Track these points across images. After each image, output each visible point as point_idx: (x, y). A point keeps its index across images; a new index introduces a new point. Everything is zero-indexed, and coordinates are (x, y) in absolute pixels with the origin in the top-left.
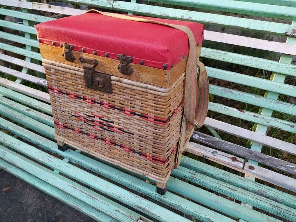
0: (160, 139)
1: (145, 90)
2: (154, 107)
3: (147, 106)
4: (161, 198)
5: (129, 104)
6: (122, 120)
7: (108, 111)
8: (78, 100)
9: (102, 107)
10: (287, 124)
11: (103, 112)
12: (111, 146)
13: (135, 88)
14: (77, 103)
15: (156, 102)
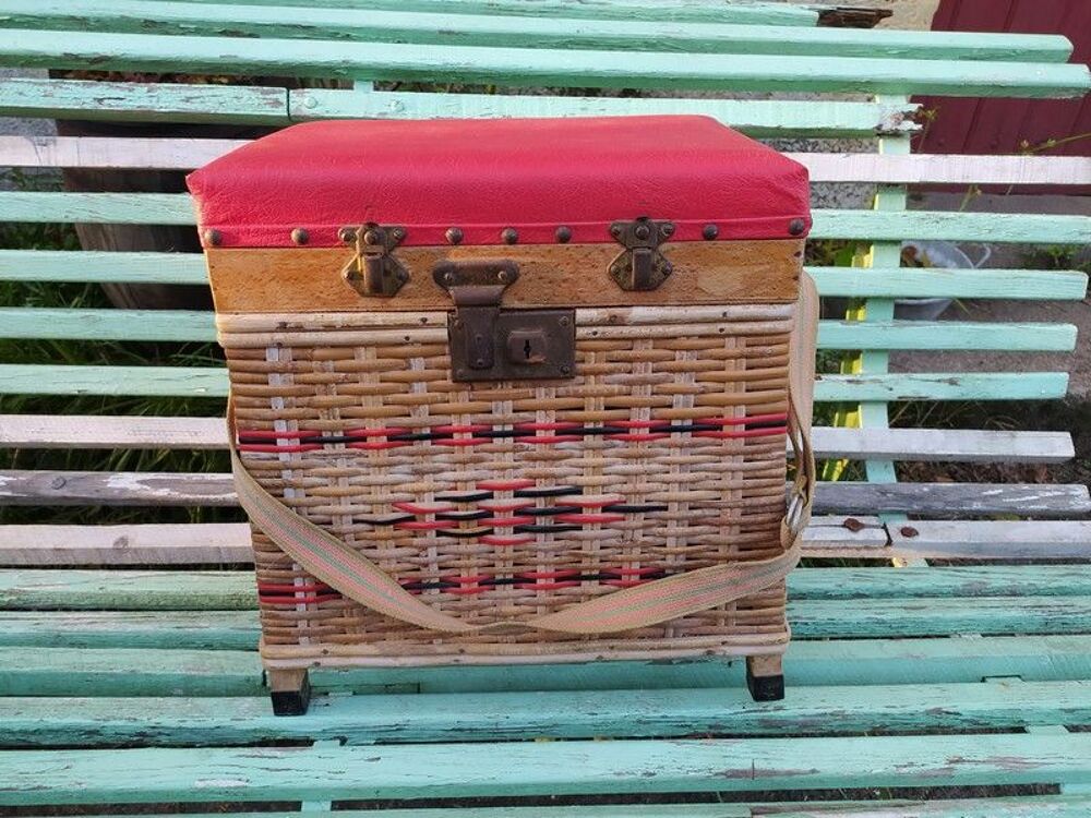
0: (768, 490)
1: (714, 329)
2: (748, 379)
3: (721, 386)
4: (768, 714)
5: (649, 398)
6: (620, 467)
7: (556, 453)
8: (407, 448)
9: (526, 445)
10: (939, 381)
11: (531, 464)
12: (559, 591)
13: (679, 329)
14: (401, 463)
15: (754, 361)
